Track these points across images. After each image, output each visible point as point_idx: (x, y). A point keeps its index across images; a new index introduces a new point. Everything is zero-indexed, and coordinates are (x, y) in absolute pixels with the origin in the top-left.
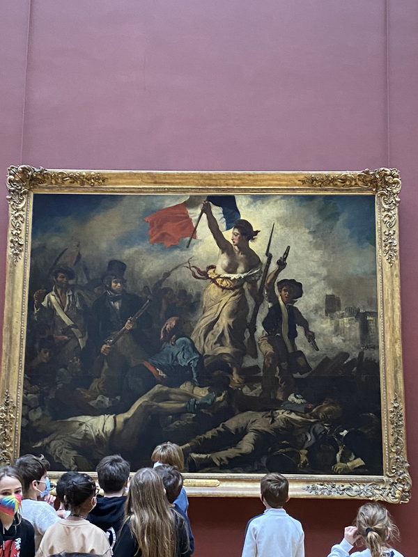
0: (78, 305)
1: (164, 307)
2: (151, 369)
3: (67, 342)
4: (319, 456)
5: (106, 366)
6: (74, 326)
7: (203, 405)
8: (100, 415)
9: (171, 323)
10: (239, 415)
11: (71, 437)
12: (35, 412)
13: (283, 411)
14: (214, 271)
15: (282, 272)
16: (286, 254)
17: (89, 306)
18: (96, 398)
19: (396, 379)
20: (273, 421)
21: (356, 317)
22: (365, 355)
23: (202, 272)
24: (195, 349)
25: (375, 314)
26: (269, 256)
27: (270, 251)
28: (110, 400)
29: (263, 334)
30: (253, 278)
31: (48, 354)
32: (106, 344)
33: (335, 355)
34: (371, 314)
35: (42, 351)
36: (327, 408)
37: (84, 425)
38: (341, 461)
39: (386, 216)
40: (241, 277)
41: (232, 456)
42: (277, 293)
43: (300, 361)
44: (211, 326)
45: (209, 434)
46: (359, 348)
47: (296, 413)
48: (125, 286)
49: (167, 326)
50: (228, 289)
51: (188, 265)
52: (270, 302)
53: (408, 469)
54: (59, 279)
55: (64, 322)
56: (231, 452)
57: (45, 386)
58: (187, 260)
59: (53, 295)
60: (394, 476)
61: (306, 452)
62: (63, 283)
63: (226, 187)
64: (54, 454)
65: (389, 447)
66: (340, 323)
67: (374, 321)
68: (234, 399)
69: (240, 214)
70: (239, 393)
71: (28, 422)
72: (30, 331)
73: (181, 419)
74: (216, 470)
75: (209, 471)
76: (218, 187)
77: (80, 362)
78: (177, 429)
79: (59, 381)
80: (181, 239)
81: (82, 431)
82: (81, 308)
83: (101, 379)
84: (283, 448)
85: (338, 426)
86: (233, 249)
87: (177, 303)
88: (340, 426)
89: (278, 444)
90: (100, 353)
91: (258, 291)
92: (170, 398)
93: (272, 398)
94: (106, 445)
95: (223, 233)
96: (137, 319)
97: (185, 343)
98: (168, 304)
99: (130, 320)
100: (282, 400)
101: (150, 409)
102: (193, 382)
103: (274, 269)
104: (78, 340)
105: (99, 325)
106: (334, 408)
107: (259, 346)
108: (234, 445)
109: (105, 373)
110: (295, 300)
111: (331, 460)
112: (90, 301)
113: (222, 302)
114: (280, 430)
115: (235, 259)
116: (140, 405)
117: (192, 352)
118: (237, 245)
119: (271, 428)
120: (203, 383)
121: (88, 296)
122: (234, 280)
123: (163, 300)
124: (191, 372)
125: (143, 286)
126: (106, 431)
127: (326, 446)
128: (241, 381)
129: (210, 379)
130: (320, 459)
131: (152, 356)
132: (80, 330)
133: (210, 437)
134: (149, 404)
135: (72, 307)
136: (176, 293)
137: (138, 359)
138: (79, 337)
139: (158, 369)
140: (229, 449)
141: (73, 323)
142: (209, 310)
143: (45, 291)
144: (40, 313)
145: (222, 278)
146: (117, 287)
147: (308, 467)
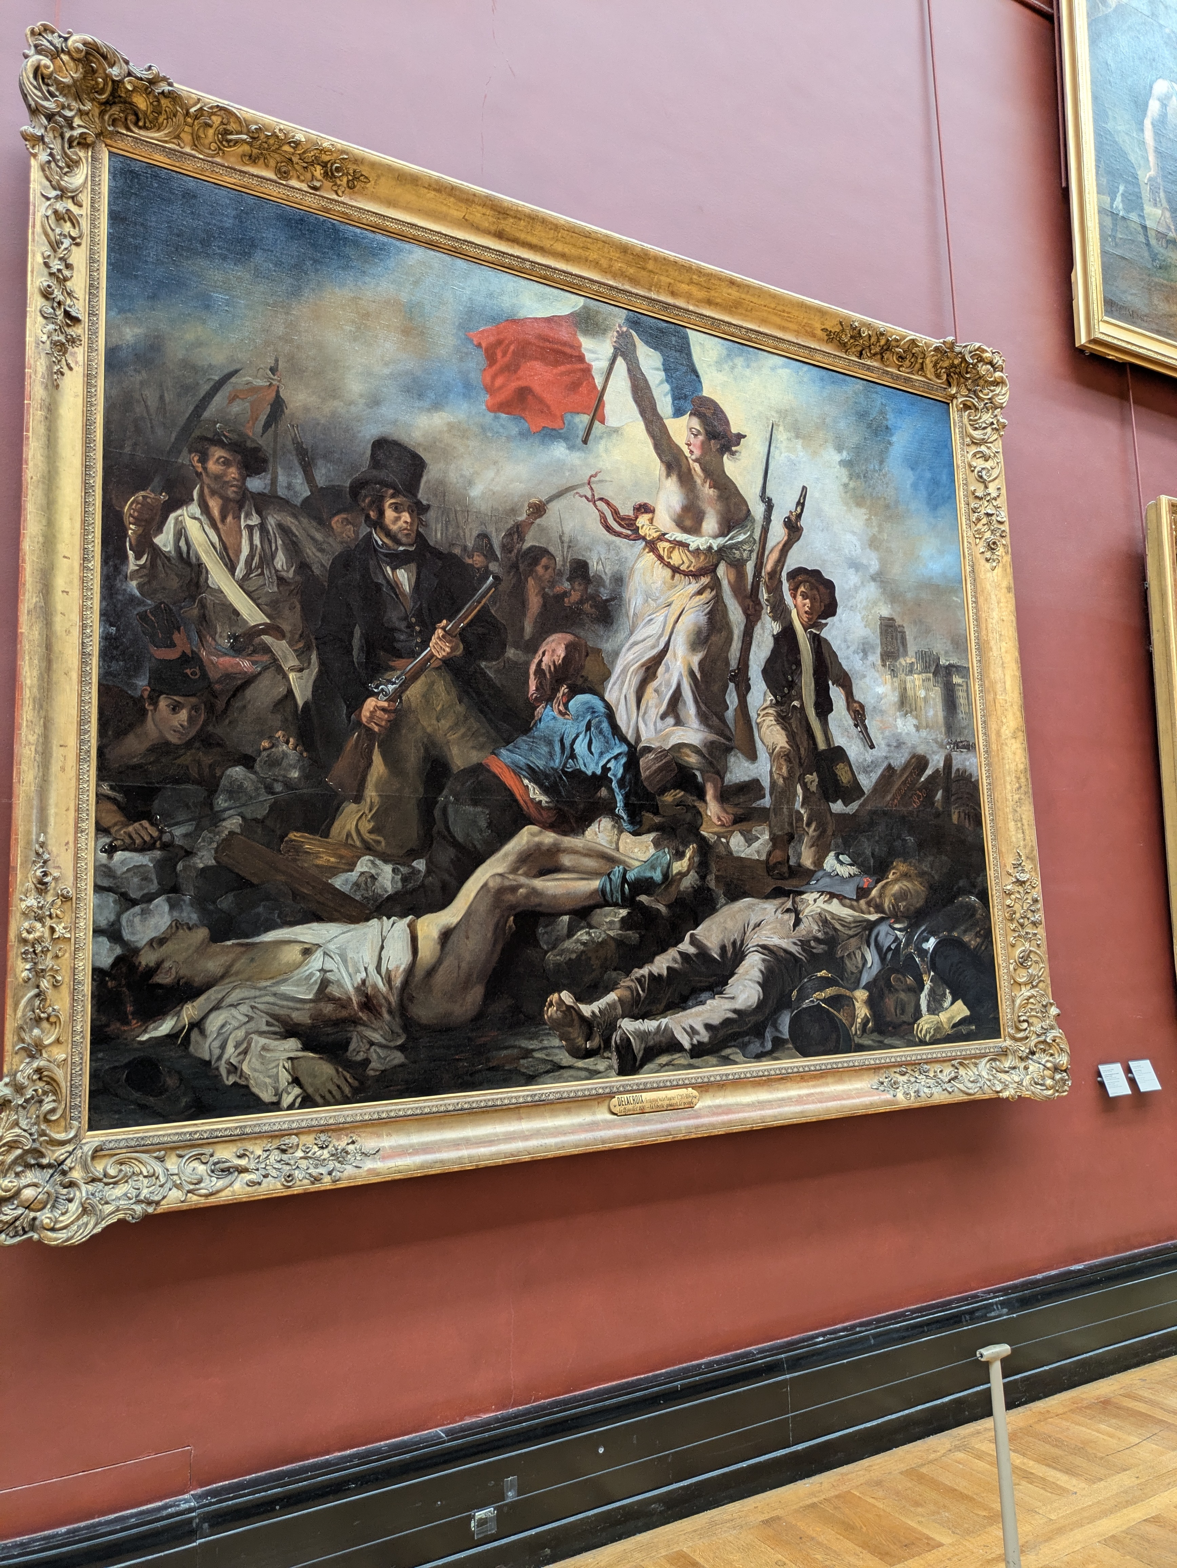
0: (280, 561)
1: (534, 602)
2: (509, 780)
3: (249, 680)
4: (890, 1002)
5: (378, 767)
6: (273, 629)
7: (644, 885)
8: (367, 919)
9: (554, 651)
10: (725, 908)
11: (275, 995)
12: (143, 912)
13: (816, 895)
14: (651, 521)
15: (796, 547)
16: (801, 504)
17: (317, 572)
18: (351, 867)
20: (798, 922)
21: (935, 674)
22: (954, 762)
23: (623, 519)
24: (615, 729)
25: (963, 671)
26: (769, 506)
27: (769, 493)
28: (395, 871)
29: (765, 700)
30: (737, 553)
31: (183, 715)
32: (376, 695)
33: (903, 761)
34: (959, 669)
35: (163, 703)
36: (896, 887)
37: (319, 954)
38: (932, 1011)
39: (974, 455)
40: (710, 548)
41: (716, 1020)
43: (843, 774)
44: (651, 669)
45: (661, 964)
46: (942, 746)
47: (841, 898)
48: (426, 526)
49: (545, 659)
50: (686, 574)
51: (589, 493)
52: (775, 619)
53: (1058, 1018)
54: (212, 466)
55: (236, 613)
56: (714, 1010)
57: (177, 824)
58: (586, 480)
59: (195, 518)
60: (1027, 1037)
61: (865, 995)
62: (228, 484)
63: (670, 300)
64: (220, 1058)
65: (1009, 971)
66: (908, 686)
67: (965, 688)
68: (714, 867)
69: (700, 382)
70: (722, 850)
71: (118, 951)
72: (113, 630)
73: (593, 923)
74: (683, 1061)
75: (667, 1065)
76: (653, 295)
77: (295, 749)
78: (583, 952)
79: (229, 809)
80: (568, 417)
81: (312, 975)
82: (291, 574)
83: (365, 806)
84: (821, 990)
85: (919, 927)
86: (689, 470)
87: (565, 594)
88: (923, 928)
89: (810, 980)
90: (359, 723)
91: (749, 587)
92: (563, 865)
93: (791, 863)
94: (390, 1012)
95: (666, 422)
96: (463, 629)
97: (592, 710)
98: (545, 596)
99: (444, 628)
100: (812, 868)
101: (510, 898)
102: (616, 818)
103: (779, 539)
104: (285, 677)
105: (352, 634)
106: (909, 885)
107: (759, 731)
108: (719, 989)
109: (376, 786)
110: (824, 621)
111: (910, 1010)
112: (319, 554)
113: (673, 606)
114: (813, 943)
115: (697, 497)
116: (482, 887)
117: (610, 736)
118: (696, 461)
119: (794, 940)
120: (640, 823)
121: (313, 539)
122: (697, 552)
123: (531, 582)
124: (611, 790)
125: (475, 533)
126: (388, 972)
127: (900, 976)
128: (727, 818)
129: (656, 813)
130: (893, 1010)
131: (508, 743)
132: (290, 644)
133: (665, 973)
134: (507, 883)
135: (260, 565)
136: (563, 565)
137: (473, 747)
138: (292, 669)
139: (526, 782)
140: (709, 1002)
141: (268, 621)
142: (645, 626)
143: (164, 497)
144: (150, 573)
145: (670, 541)
146: (400, 523)
147: (873, 1031)
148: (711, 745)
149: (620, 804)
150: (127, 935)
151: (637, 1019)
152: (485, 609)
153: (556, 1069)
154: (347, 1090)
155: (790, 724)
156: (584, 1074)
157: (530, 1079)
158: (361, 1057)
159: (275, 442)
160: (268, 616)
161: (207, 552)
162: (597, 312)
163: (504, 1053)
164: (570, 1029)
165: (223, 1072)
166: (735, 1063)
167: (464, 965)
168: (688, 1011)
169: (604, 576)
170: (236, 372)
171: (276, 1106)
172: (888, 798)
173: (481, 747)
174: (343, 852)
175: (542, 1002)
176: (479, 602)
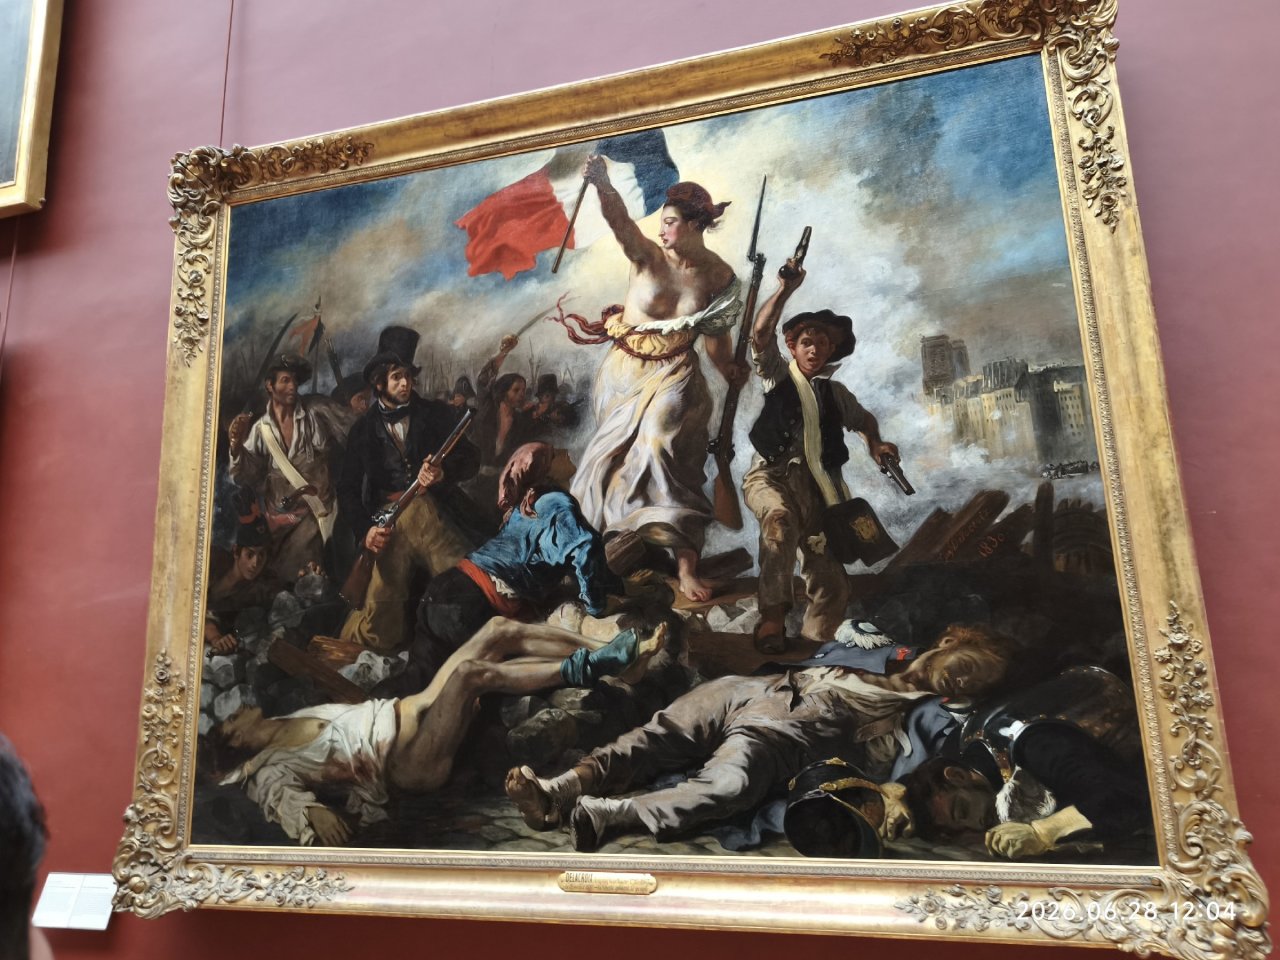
0: (316, 439)
1: (505, 422)
2: (479, 579)
3: (294, 527)
4: (942, 802)
5: (376, 579)
6: (310, 490)
7: (607, 665)
8: (363, 700)
9: (522, 461)
10: (701, 688)
11: (300, 758)
12: (227, 697)
13: (824, 670)
14: (620, 320)
15: (795, 295)
16: (803, 247)
17: (339, 440)
18: (353, 660)
19: (1168, 558)
20: (797, 701)
21: (1018, 387)
22: (1057, 493)
23: (591, 327)
24: (581, 520)
25: (1076, 373)
26: (758, 261)
27: (759, 249)
28: (385, 662)
29: (753, 464)
30: (718, 322)
31: (254, 559)
32: (376, 524)
33: (963, 502)
34: (1062, 373)
35: (244, 553)
37: (328, 730)
38: (1013, 815)
39: (1078, 99)
41: (688, 804)
42: (784, 351)
43: (864, 529)
44: (618, 458)
45: (625, 744)
46: (1032, 474)
47: (861, 673)
48: (418, 384)
49: (514, 469)
50: (657, 359)
51: (558, 315)
52: (766, 377)
53: (1248, 846)
54: (279, 385)
55: (288, 482)
56: (686, 794)
57: (247, 635)
58: (555, 304)
59: (267, 424)
60: (1197, 870)
61: (900, 790)
62: (287, 394)
63: (639, 111)
64: (264, 802)
65: (1166, 771)
66: (971, 410)
67: (1077, 392)
68: (687, 645)
69: (677, 172)
70: (698, 626)
71: (212, 723)
72: (220, 509)
73: (555, 703)
74: (649, 845)
75: (629, 846)
76: (621, 115)
77: (320, 574)
78: (543, 730)
79: (276, 622)
80: (540, 255)
81: (324, 744)
82: (323, 447)
83: (365, 612)
84: (832, 779)
85: (994, 708)
86: (663, 258)
87: (534, 408)
88: (999, 709)
89: (815, 768)
90: (364, 547)
91: (733, 352)
92: (525, 650)
93: (788, 635)
94: (378, 776)
95: (639, 224)
96: (445, 458)
97: (557, 506)
98: (514, 414)
99: (429, 462)
100: (817, 639)
101: (477, 681)
102: (579, 603)
103: (771, 293)
104: (316, 522)
105: (362, 481)
106: (974, 655)
107: (745, 497)
108: (693, 772)
109: (374, 595)
110: (835, 364)
111: (978, 813)
112: (342, 428)
113: (643, 393)
114: (818, 725)
115: (671, 282)
116: (453, 673)
117: (575, 527)
118: (672, 247)
119: (792, 721)
120: (605, 606)
121: (338, 417)
122: (672, 333)
123: (503, 406)
124: (575, 578)
125: (456, 379)
126: (377, 742)
127: (960, 770)
128: (701, 592)
129: (622, 594)
130: (947, 811)
131: (479, 547)
132: (320, 498)
133: (629, 752)
134: (475, 668)
135: (304, 446)
136: (533, 384)
137: (450, 555)
138: (320, 516)
139: (494, 578)
140: (680, 785)
141: (307, 484)
142: (611, 420)
143: (250, 415)
144: (240, 467)
145: (640, 333)
146: (400, 388)
147: (912, 835)
148: (684, 521)
149: (583, 589)
150: (217, 713)
151: (596, 795)
152: (463, 438)
153: (513, 839)
154: (344, 835)
155: (787, 485)
156: (542, 845)
157: (490, 844)
158: (355, 810)
159: (317, 354)
160: (306, 480)
161: (273, 445)
162: (569, 155)
163: (468, 819)
164: (529, 802)
165: (266, 812)
166: (710, 853)
167: (436, 740)
168: (656, 793)
169: (571, 384)
170: (296, 315)
171: (296, 842)
172: (937, 550)
173: (456, 554)
174: (350, 648)
175: (503, 774)
176: (458, 434)
